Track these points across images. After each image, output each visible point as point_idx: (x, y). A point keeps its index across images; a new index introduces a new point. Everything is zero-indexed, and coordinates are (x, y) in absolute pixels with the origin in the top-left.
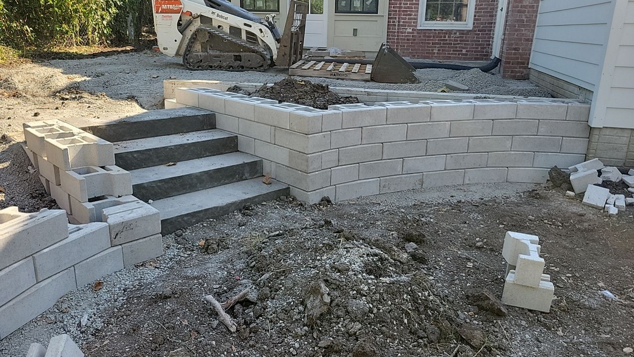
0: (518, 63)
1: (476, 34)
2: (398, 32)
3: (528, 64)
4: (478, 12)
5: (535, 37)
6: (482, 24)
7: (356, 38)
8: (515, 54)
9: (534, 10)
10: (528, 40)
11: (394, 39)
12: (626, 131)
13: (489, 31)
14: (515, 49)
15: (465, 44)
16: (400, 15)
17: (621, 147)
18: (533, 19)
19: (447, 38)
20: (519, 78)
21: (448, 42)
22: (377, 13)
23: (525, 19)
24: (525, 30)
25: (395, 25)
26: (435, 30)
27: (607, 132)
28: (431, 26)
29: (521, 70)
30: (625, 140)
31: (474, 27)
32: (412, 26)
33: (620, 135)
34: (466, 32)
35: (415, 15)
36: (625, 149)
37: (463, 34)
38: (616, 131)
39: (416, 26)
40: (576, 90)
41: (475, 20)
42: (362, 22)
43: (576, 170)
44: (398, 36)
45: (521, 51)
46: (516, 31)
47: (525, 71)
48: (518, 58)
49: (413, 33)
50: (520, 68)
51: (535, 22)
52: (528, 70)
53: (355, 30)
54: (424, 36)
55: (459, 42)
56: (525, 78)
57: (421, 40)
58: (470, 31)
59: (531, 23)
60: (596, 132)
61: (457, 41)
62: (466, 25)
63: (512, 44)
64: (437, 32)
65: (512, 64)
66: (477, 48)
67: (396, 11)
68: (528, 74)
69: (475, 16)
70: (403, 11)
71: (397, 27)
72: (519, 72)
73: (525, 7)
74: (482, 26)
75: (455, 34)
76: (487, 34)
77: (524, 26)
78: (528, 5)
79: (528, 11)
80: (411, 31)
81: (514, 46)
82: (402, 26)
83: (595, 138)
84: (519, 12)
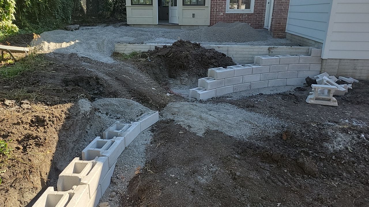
0: (280, 30)
1: (255, 16)
2: (216, 15)
3: (285, 30)
4: (256, 4)
5: (288, 17)
6: (258, 10)
7: (194, 18)
8: (279, 26)
9: (287, 4)
10: (285, 19)
11: (214, 19)
12: (338, 60)
13: (262, 14)
14: (279, 23)
15: (250, 21)
16: (216, 6)
17: (335, 67)
18: (287, 8)
19: (241, 18)
20: (281, 38)
21: (241, 20)
22: (205, 5)
23: (283, 9)
24: (283, 14)
25: (214, 12)
26: (235, 14)
27: (329, 61)
28: (232, 12)
29: (282, 33)
30: (337, 64)
31: (254, 12)
32: (223, 12)
33: (335, 62)
34: (250, 14)
35: (224, 6)
36: (337, 68)
37: (249, 15)
38: (333, 60)
39: (225, 12)
40: (313, 43)
41: (255, 8)
42: (198, 11)
43: (318, 78)
44: (216, 17)
45: (281, 24)
46: (279, 14)
47: (283, 34)
48: (280, 28)
49: (224, 15)
50: (281, 33)
51: (288, 10)
52: (285, 33)
53: (193, 15)
54: (229, 17)
55: (247, 20)
56: (284, 37)
57: (228, 19)
58: (252, 14)
59: (286, 11)
60: (324, 61)
61: (246, 19)
62: (250, 11)
63: (277, 21)
64: (236, 15)
65: (278, 31)
66: (256, 23)
67: (215, 4)
68: (285, 35)
69: (255, 6)
70: (218, 4)
71: (215, 13)
72: (281, 34)
73: (283, 3)
74: (258, 11)
75: (245, 15)
76: (261, 15)
77: (283, 12)
78: (284, 2)
79: (285, 4)
80: (222, 14)
81: (278, 22)
82: (218, 12)
83: (324, 64)
84: (280, 5)
